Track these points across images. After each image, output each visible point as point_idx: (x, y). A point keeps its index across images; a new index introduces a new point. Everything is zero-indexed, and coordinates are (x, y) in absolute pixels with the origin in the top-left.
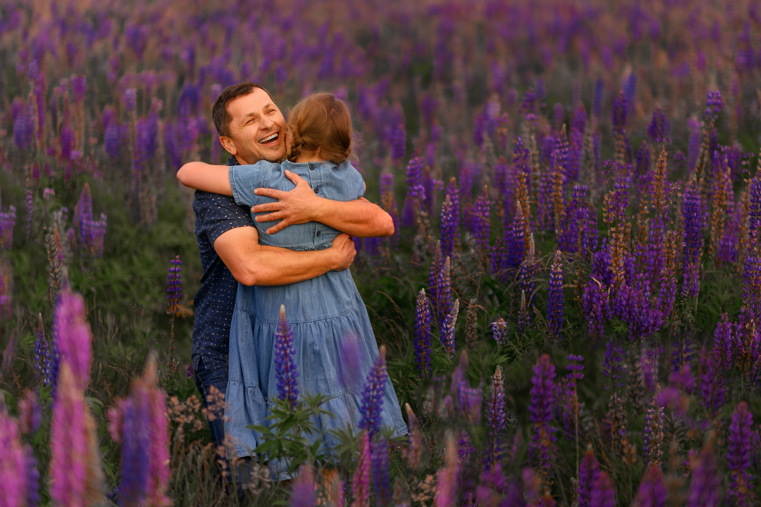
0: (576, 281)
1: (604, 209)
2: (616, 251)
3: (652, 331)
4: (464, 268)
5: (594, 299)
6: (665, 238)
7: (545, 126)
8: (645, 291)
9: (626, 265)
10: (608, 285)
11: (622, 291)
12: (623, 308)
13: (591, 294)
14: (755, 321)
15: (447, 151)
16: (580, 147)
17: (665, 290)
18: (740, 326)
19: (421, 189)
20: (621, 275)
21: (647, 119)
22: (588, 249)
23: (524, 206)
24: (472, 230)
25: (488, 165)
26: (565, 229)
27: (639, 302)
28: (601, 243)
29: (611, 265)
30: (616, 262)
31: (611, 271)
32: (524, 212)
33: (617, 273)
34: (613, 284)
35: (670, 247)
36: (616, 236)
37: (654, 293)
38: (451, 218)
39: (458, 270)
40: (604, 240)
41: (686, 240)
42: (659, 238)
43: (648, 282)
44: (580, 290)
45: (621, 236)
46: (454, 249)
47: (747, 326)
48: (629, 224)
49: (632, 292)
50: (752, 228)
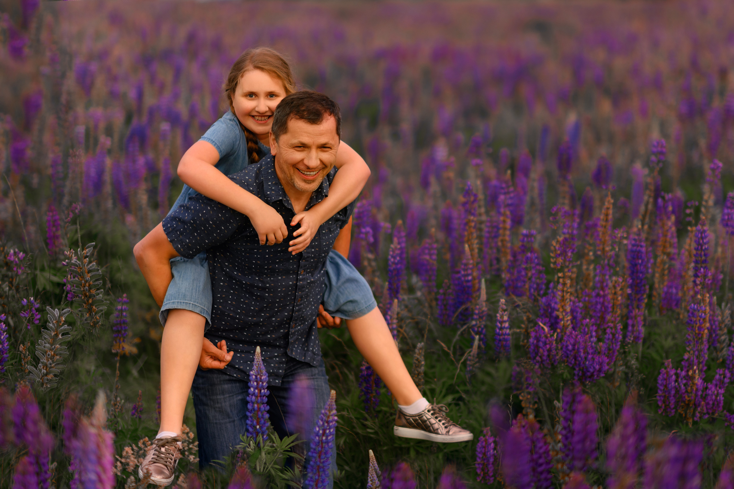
0: (523, 326)
1: (552, 255)
2: (563, 297)
3: (598, 376)
4: (410, 311)
5: (541, 344)
6: (610, 285)
7: (491, 171)
8: (591, 337)
9: (572, 311)
10: (555, 330)
11: (569, 336)
12: (569, 352)
13: (538, 339)
14: (698, 368)
15: (394, 193)
16: (525, 193)
17: (611, 336)
18: (683, 373)
19: (367, 233)
20: (568, 321)
21: (592, 165)
22: (536, 294)
23: (472, 250)
24: (418, 273)
25: (435, 207)
26: (512, 274)
27: (584, 348)
28: (548, 288)
29: (558, 310)
30: (562, 307)
31: (557, 317)
32: (472, 255)
33: (564, 318)
34: (560, 329)
35: (615, 293)
36: (563, 281)
37: (599, 340)
38: (399, 261)
39: (405, 313)
40: (551, 285)
41: (631, 286)
42: (605, 284)
43: (594, 328)
44: (527, 335)
45: (568, 282)
46: (401, 291)
47: (690, 373)
48: (575, 270)
49: (579, 337)
50: (696, 276)
